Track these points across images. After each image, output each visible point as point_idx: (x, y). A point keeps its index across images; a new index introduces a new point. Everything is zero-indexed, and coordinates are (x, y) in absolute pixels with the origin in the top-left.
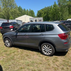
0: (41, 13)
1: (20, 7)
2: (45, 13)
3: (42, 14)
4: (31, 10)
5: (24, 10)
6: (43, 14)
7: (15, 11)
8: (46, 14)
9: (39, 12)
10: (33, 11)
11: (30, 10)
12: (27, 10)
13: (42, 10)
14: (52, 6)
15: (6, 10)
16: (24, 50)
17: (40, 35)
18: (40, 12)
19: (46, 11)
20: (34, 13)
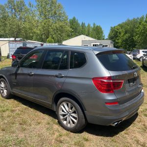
0: (117, 32)
1: (74, 18)
2: (126, 33)
3: (120, 33)
4: (97, 26)
5: (83, 25)
6: (122, 34)
7: (61, 27)
8: (129, 35)
9: (113, 30)
10: (101, 29)
11: (94, 24)
12: (89, 25)
13: (121, 26)
14: (143, 18)
15: (45, 24)
16: (30, 108)
17: (57, 76)
18: (116, 30)
19: (129, 27)
20: (102, 33)
